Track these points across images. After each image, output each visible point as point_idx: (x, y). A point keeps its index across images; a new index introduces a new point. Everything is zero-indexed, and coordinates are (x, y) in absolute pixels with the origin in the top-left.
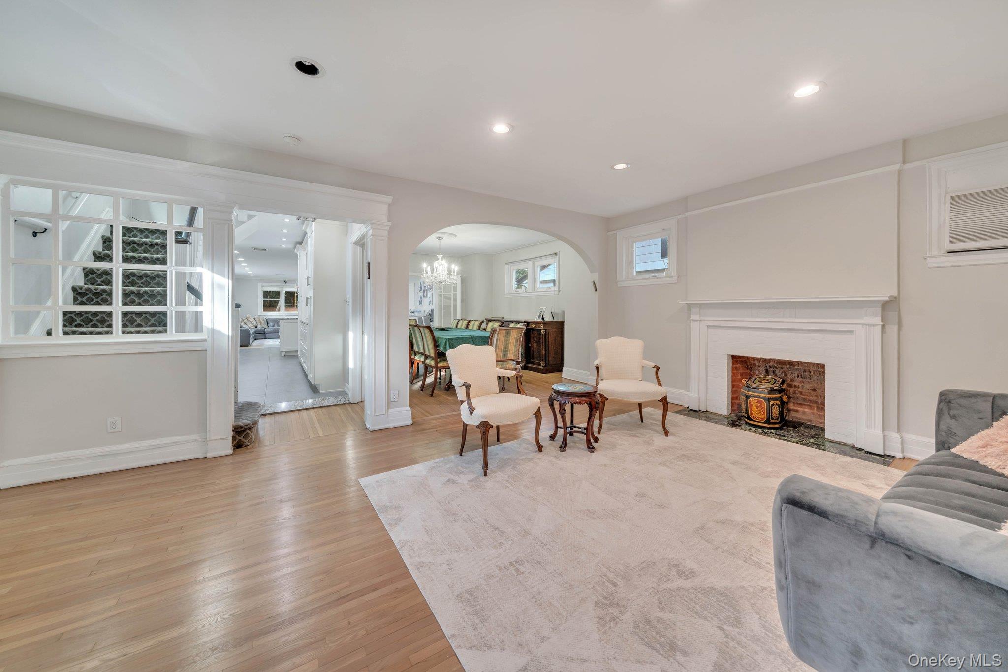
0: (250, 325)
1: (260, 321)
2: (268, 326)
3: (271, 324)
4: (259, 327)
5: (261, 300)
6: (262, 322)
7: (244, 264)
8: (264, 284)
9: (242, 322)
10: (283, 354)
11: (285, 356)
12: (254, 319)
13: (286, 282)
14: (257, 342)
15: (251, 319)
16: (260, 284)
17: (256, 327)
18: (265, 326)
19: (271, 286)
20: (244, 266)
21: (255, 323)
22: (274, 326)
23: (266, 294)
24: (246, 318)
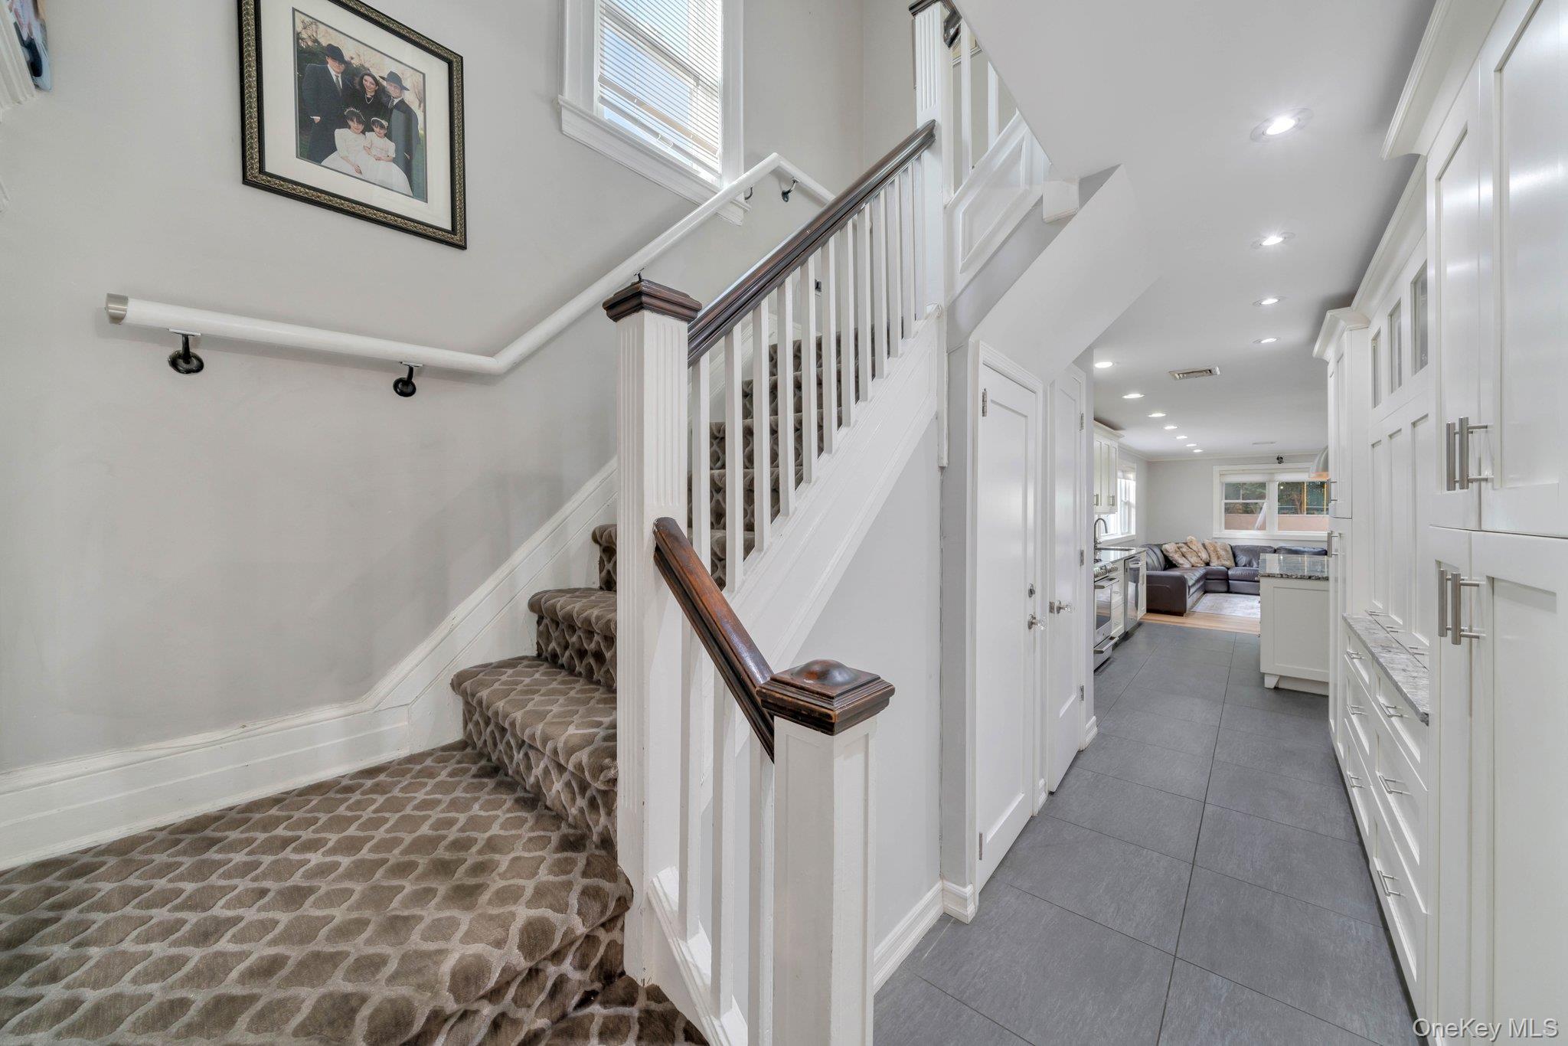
0: (1194, 560)
1: (1216, 551)
2: (1236, 565)
3: (1243, 559)
4: (1215, 565)
5: (1219, 502)
6: (1222, 553)
7: (1169, 428)
8: (1226, 468)
9: (1176, 552)
10: (1270, 683)
11: (1276, 688)
12: (1204, 546)
13: (1280, 460)
14: (1209, 598)
15: (1197, 546)
16: (1217, 469)
17: (1208, 564)
18: (1229, 563)
19: (1243, 472)
20: (1173, 431)
21: (1204, 555)
22: (1250, 564)
23: (1233, 490)
24: (1186, 544)
